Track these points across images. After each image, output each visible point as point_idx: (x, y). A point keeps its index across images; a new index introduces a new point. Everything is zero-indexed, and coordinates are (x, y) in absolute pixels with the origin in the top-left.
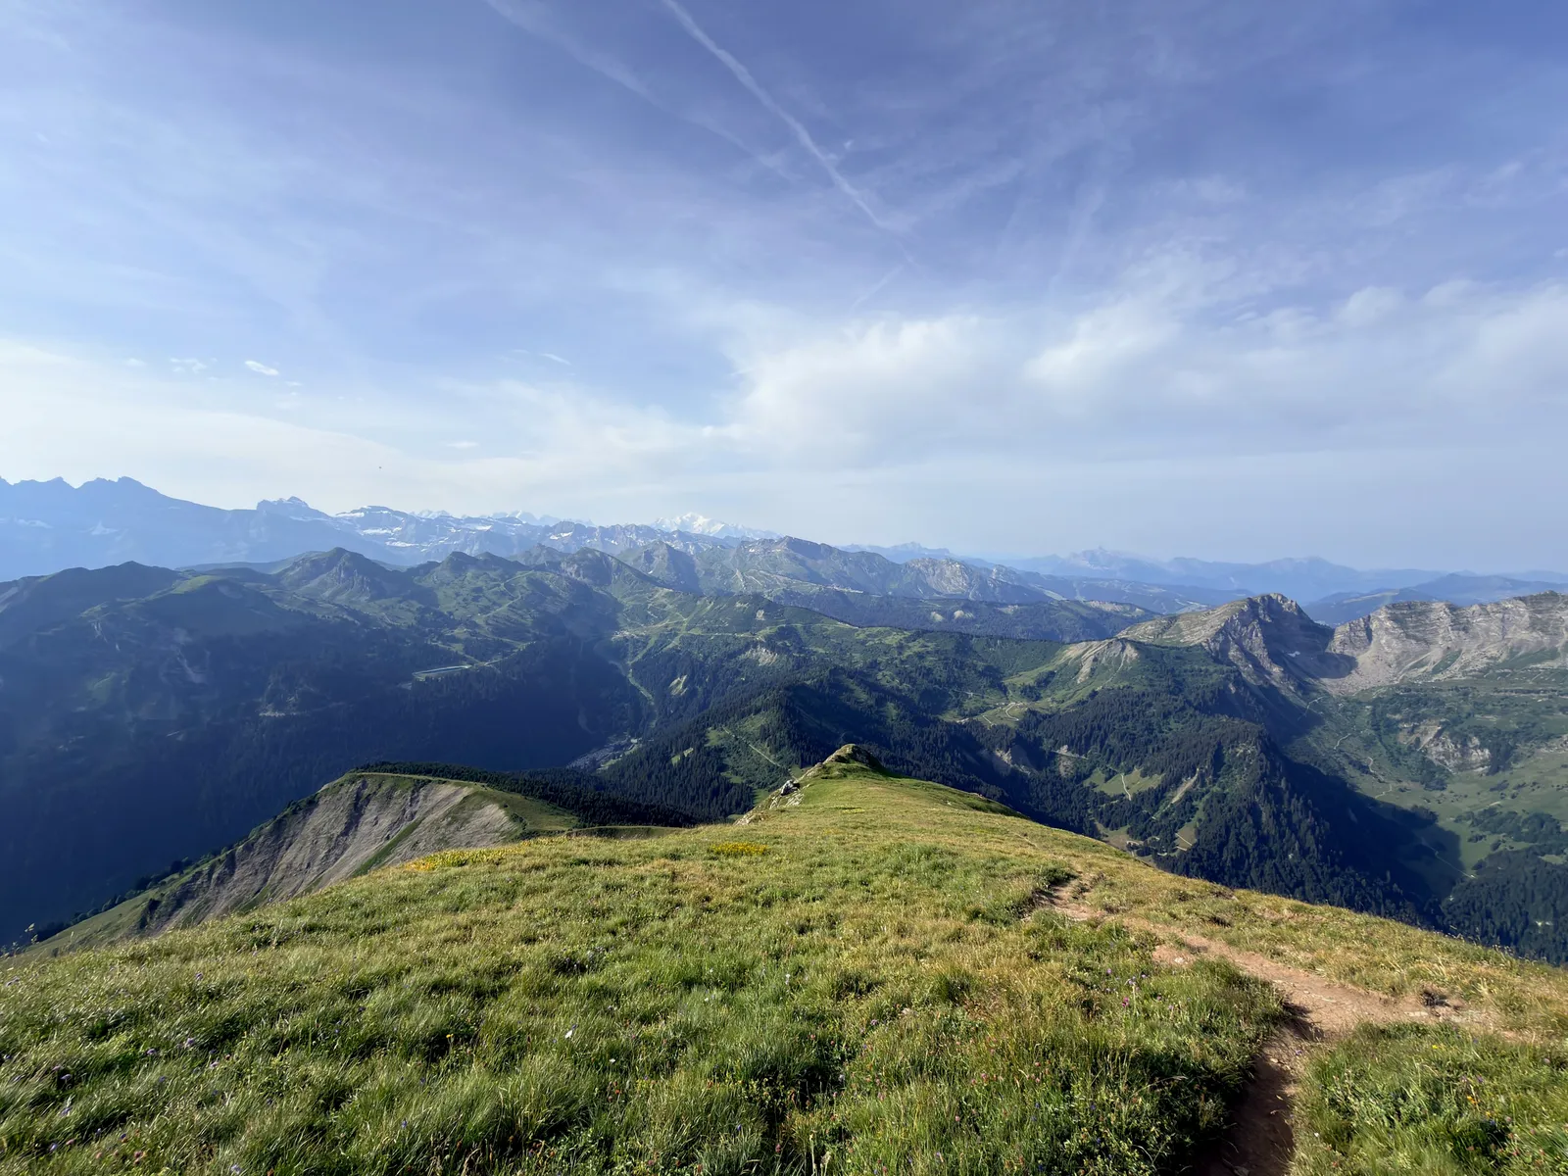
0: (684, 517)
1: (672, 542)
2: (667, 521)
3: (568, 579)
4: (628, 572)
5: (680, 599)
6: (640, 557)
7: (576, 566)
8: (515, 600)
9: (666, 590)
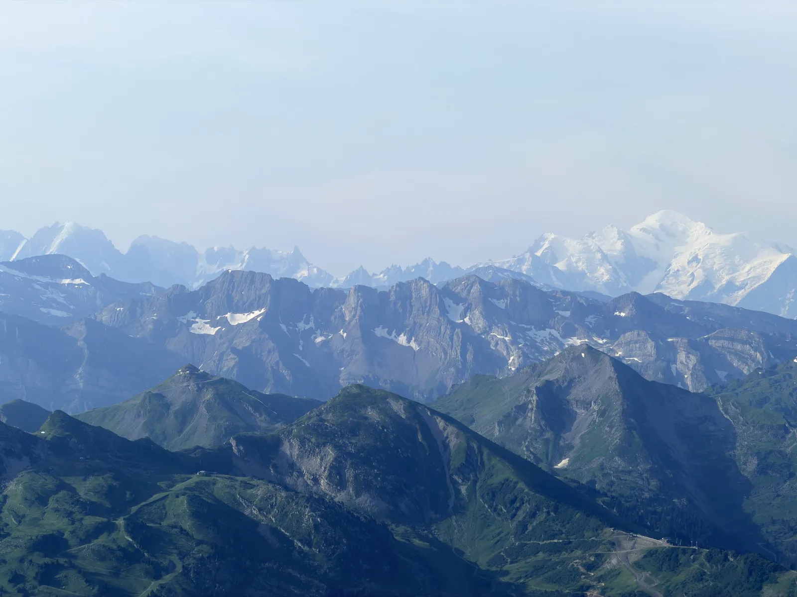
0: (635, 230)
1: (614, 337)
2: (573, 246)
3: (317, 502)
4: (502, 472)
5: (700, 577)
6: (522, 409)
7: (331, 453)
8: (167, 578)
9: (646, 542)
